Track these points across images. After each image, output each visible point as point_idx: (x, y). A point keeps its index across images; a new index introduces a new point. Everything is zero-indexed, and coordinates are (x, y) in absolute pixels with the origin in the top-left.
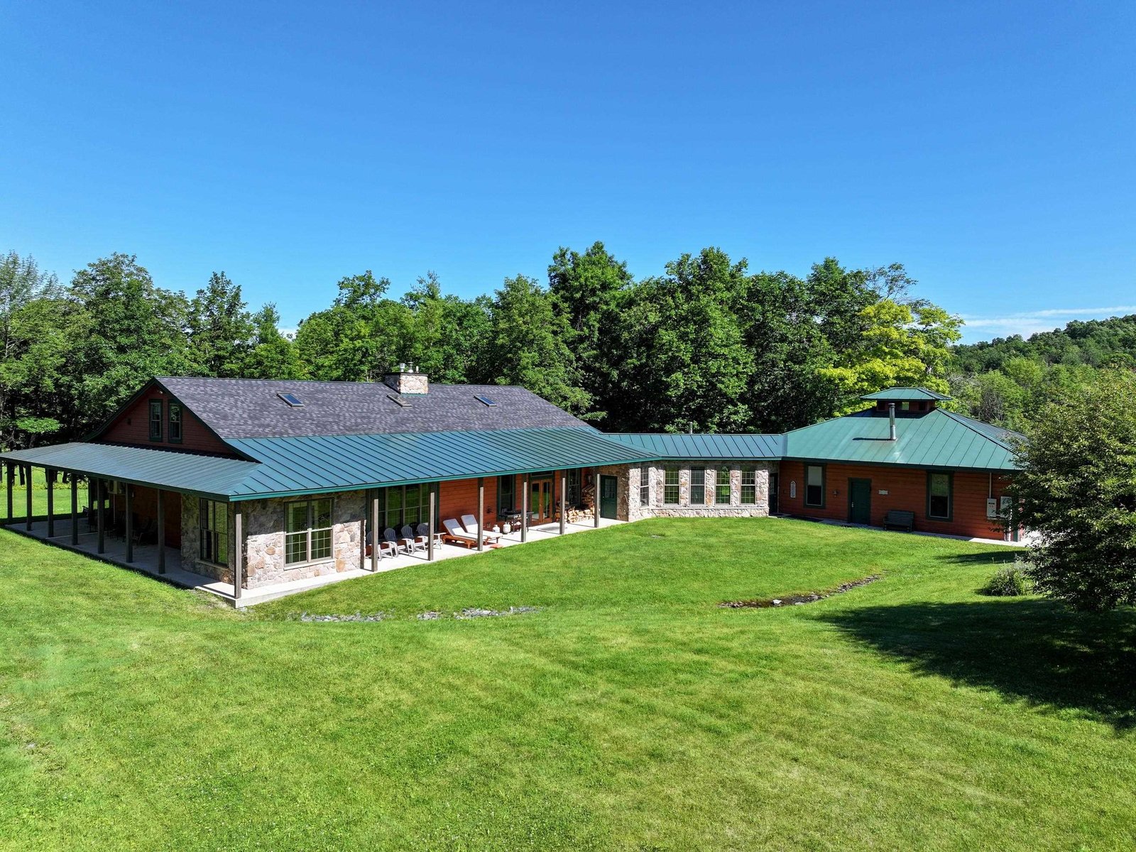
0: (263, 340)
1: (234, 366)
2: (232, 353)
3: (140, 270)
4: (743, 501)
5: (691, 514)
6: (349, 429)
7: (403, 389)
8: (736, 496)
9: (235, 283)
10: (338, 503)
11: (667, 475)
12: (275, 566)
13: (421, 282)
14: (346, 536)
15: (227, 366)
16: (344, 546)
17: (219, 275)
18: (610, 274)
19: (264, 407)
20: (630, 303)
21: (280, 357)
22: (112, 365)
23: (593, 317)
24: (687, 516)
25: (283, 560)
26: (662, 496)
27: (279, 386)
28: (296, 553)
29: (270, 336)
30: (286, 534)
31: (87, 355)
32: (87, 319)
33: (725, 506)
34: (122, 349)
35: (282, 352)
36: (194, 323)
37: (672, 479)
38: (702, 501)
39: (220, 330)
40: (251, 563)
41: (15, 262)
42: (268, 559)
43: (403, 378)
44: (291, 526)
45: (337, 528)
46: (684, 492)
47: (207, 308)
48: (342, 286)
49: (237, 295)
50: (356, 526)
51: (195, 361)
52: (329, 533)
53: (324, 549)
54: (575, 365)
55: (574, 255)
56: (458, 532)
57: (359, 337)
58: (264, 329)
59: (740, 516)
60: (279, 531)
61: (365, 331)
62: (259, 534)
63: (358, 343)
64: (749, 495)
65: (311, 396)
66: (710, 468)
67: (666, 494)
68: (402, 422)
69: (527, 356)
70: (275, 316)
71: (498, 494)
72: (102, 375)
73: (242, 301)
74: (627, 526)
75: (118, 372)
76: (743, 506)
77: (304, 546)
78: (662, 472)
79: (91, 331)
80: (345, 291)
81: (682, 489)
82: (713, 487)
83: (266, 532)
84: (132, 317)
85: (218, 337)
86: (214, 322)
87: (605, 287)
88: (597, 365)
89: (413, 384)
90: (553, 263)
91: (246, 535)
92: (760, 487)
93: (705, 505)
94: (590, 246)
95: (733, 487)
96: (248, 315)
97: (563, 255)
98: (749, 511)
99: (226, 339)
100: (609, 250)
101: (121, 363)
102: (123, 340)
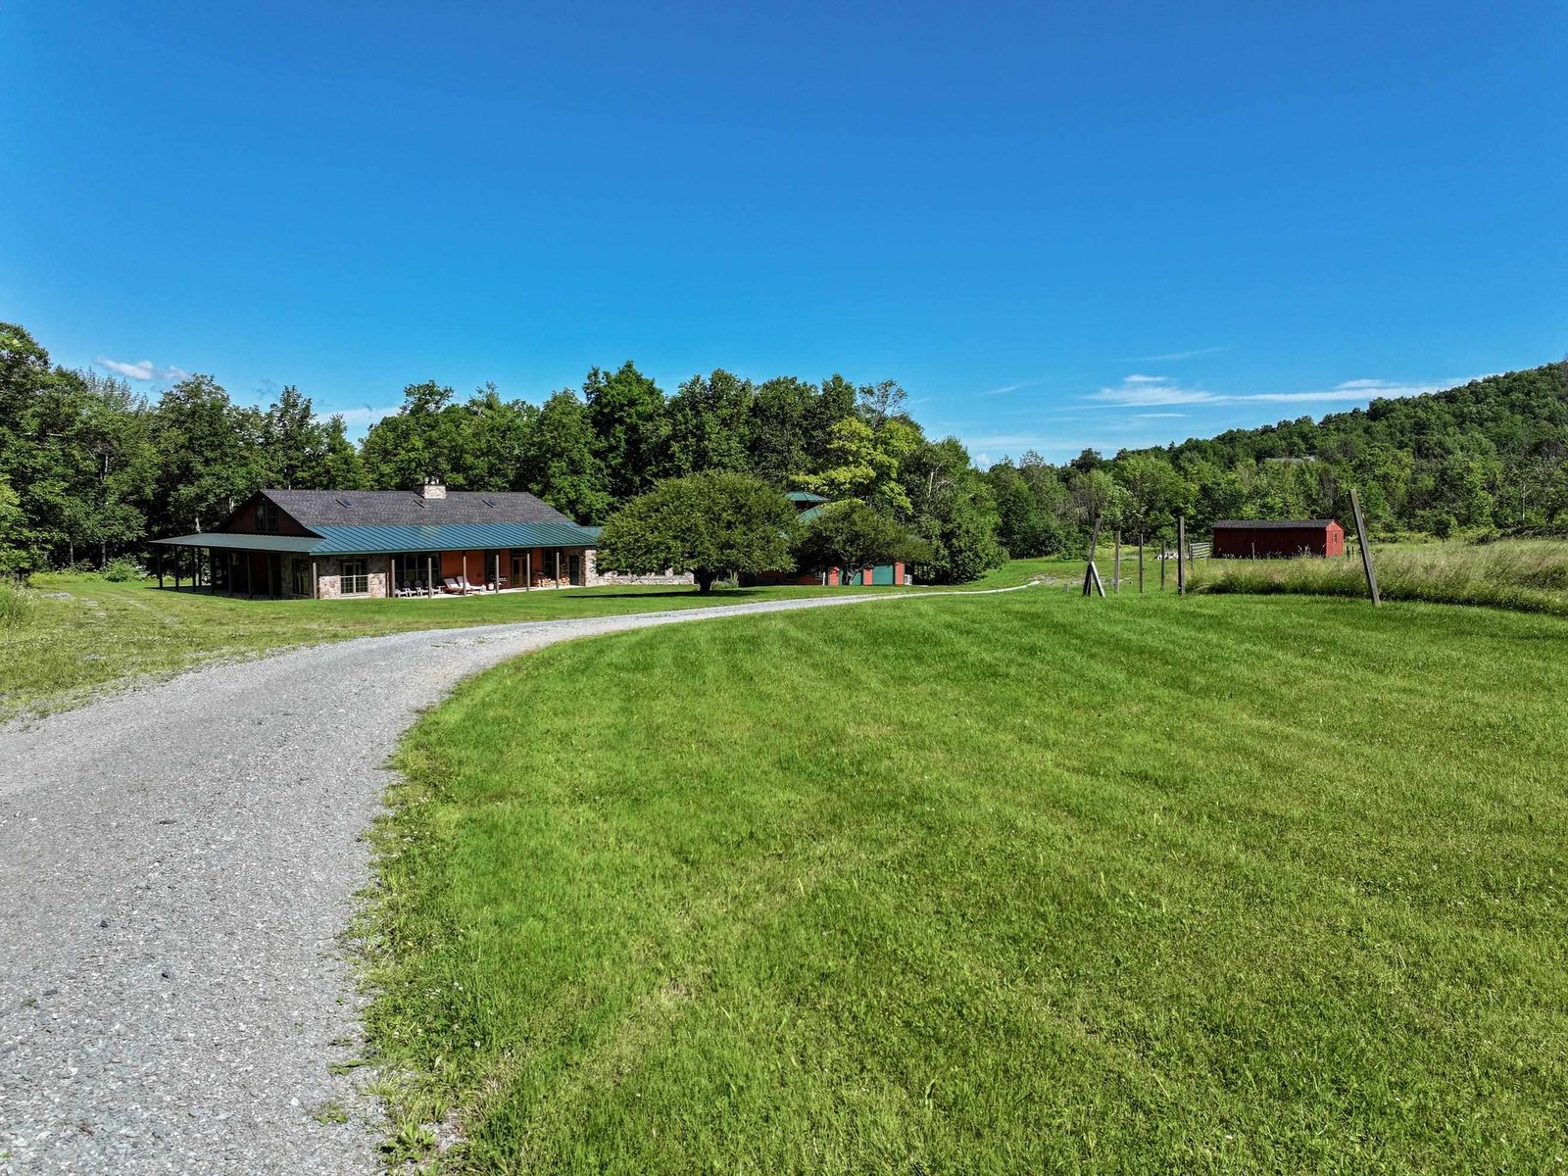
0: (332, 449)
1: (305, 475)
2: (303, 463)
3: (218, 388)
6: (384, 521)
7: (427, 496)
9: (305, 396)
10: (372, 560)
12: (335, 593)
13: (480, 392)
14: (376, 581)
15: (299, 474)
16: (375, 586)
17: (290, 389)
18: (636, 390)
19: (328, 507)
20: (650, 418)
21: (345, 467)
22: (201, 476)
23: (619, 430)
25: (340, 590)
27: (339, 494)
28: (347, 587)
29: (338, 446)
30: (341, 577)
31: (179, 468)
32: (177, 436)
34: (207, 462)
35: (346, 462)
36: (267, 434)
39: (291, 441)
40: (322, 591)
41: (112, 386)
42: (331, 589)
43: (426, 487)
44: (344, 573)
45: (370, 576)
47: (280, 420)
48: (409, 393)
49: (308, 407)
50: (382, 576)
51: (270, 470)
52: (366, 578)
53: (363, 587)
54: (605, 472)
55: (607, 375)
56: (454, 586)
57: (413, 449)
58: (333, 439)
60: (337, 575)
61: (419, 444)
62: (326, 576)
63: (412, 455)
65: (360, 501)
68: (423, 517)
69: (556, 466)
70: (342, 427)
71: (483, 561)
72: (192, 484)
73: (312, 413)
75: (207, 482)
77: (352, 585)
79: (181, 447)
80: (411, 399)
83: (330, 575)
84: (216, 434)
85: (290, 448)
86: (286, 433)
87: (632, 403)
88: (623, 471)
89: (434, 492)
90: (588, 382)
91: (318, 576)
94: (622, 366)
96: (317, 426)
97: (596, 374)
99: (297, 449)
100: (638, 368)
101: (208, 475)
102: (209, 454)
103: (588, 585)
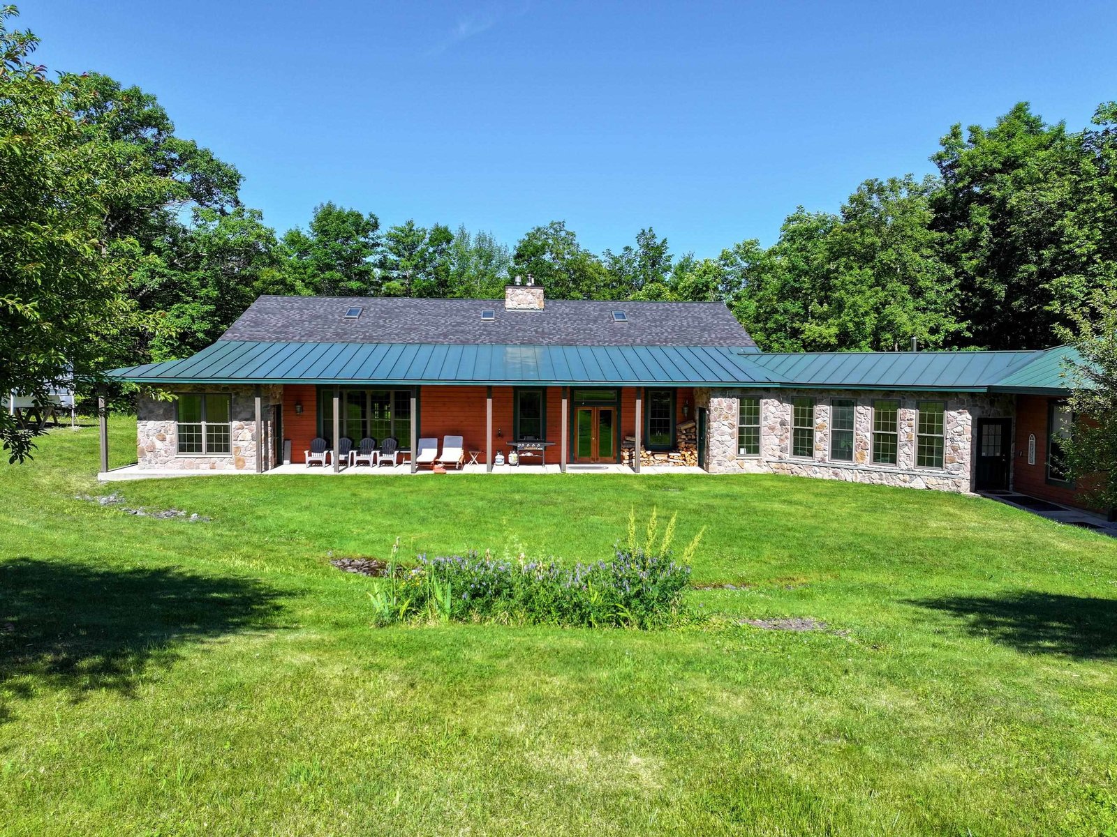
4: (921, 462)
5: (825, 474)
7: (509, 304)
8: (907, 452)
10: (235, 399)
11: (796, 412)
12: (166, 452)
14: (247, 434)
16: (245, 444)
19: (316, 318)
24: (819, 476)
25: (175, 447)
26: (789, 443)
28: (188, 443)
30: (176, 423)
33: (887, 467)
37: (804, 420)
38: (849, 456)
40: (141, 445)
42: (159, 444)
43: (509, 291)
44: (181, 417)
45: (235, 424)
46: (821, 440)
52: (227, 429)
53: (220, 443)
59: (907, 485)
60: (169, 419)
62: (149, 420)
64: (930, 454)
65: (388, 311)
66: (864, 404)
67: (796, 442)
71: (515, 416)
74: (707, 475)
76: (918, 470)
77: (198, 438)
78: (789, 408)
81: (818, 435)
82: (868, 435)
83: (157, 419)
89: (523, 298)
92: (952, 440)
93: (851, 464)
95: (902, 437)
98: (926, 479)
103: (715, 469)
